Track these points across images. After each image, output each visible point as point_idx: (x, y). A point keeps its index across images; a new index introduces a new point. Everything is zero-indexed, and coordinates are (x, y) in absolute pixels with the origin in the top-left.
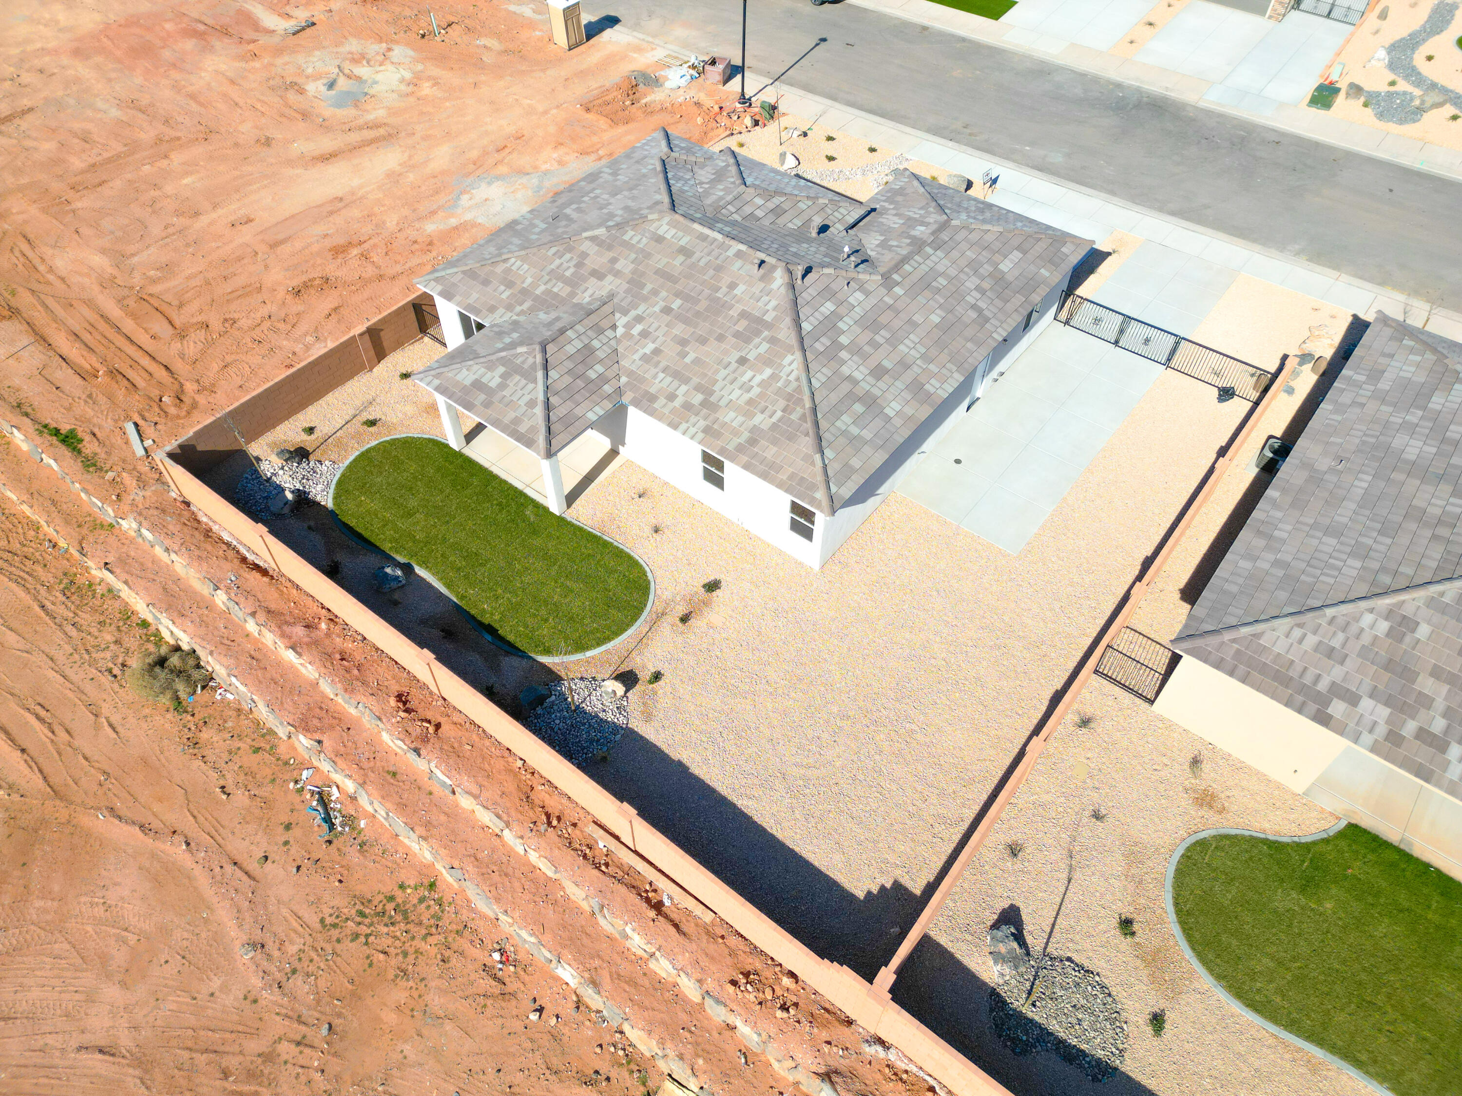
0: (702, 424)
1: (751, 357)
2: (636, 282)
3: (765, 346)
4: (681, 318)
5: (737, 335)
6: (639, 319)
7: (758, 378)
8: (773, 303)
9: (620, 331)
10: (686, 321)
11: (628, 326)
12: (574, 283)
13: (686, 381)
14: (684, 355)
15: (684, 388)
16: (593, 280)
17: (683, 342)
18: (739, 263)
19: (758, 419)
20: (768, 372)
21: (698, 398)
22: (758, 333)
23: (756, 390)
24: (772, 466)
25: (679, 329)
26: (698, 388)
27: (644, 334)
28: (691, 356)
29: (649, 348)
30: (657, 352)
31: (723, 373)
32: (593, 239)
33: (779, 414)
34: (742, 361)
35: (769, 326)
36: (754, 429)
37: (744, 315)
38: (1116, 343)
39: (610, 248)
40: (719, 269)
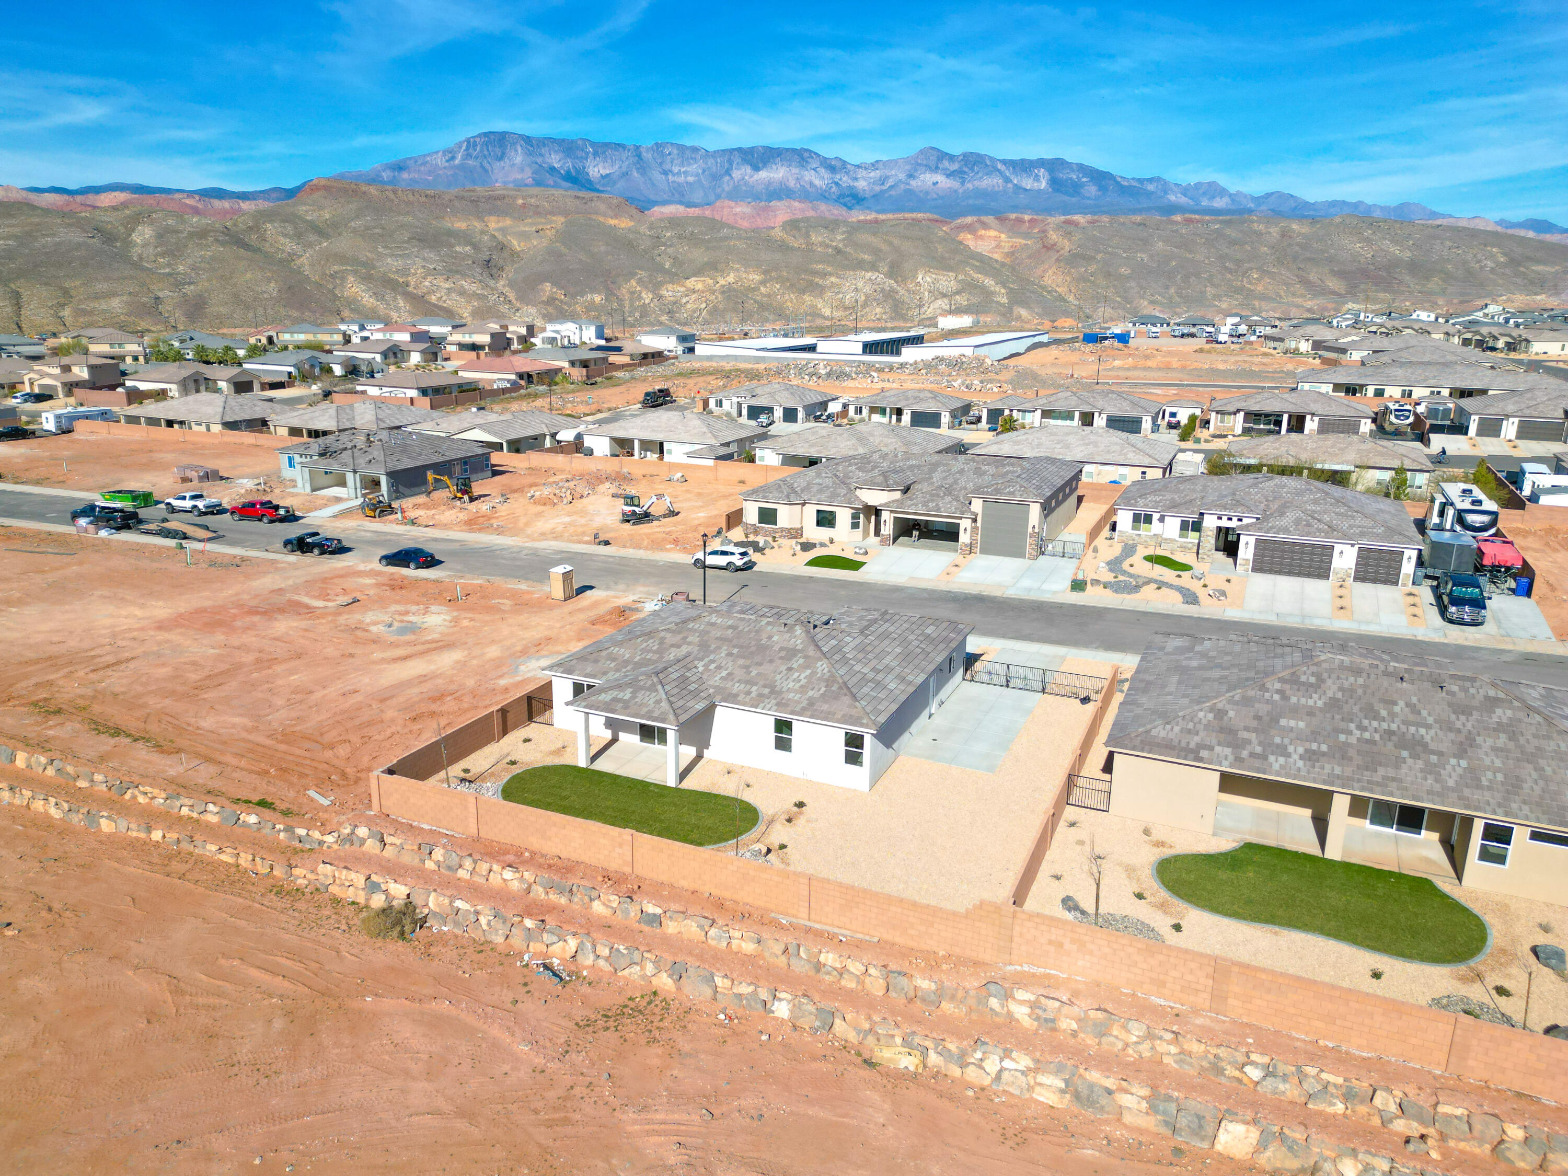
0: (774, 702)
1: (795, 666)
2: (704, 646)
3: (801, 661)
4: (739, 656)
5: (781, 658)
6: (712, 661)
7: (803, 676)
8: (799, 641)
9: (701, 669)
10: (744, 657)
11: (706, 666)
12: (661, 651)
13: (756, 684)
14: (749, 673)
15: (754, 688)
16: (673, 649)
17: (747, 667)
18: (769, 628)
19: (810, 693)
20: (808, 672)
21: (766, 691)
22: (795, 655)
23: (803, 682)
24: (829, 713)
25: (741, 662)
26: (764, 686)
27: (719, 668)
28: (753, 674)
29: (724, 673)
30: (729, 674)
31: (778, 677)
32: (667, 630)
33: (823, 689)
34: (790, 669)
35: (800, 651)
36: (810, 699)
37: (782, 649)
38: (1007, 686)
39: (680, 633)
40: (757, 632)
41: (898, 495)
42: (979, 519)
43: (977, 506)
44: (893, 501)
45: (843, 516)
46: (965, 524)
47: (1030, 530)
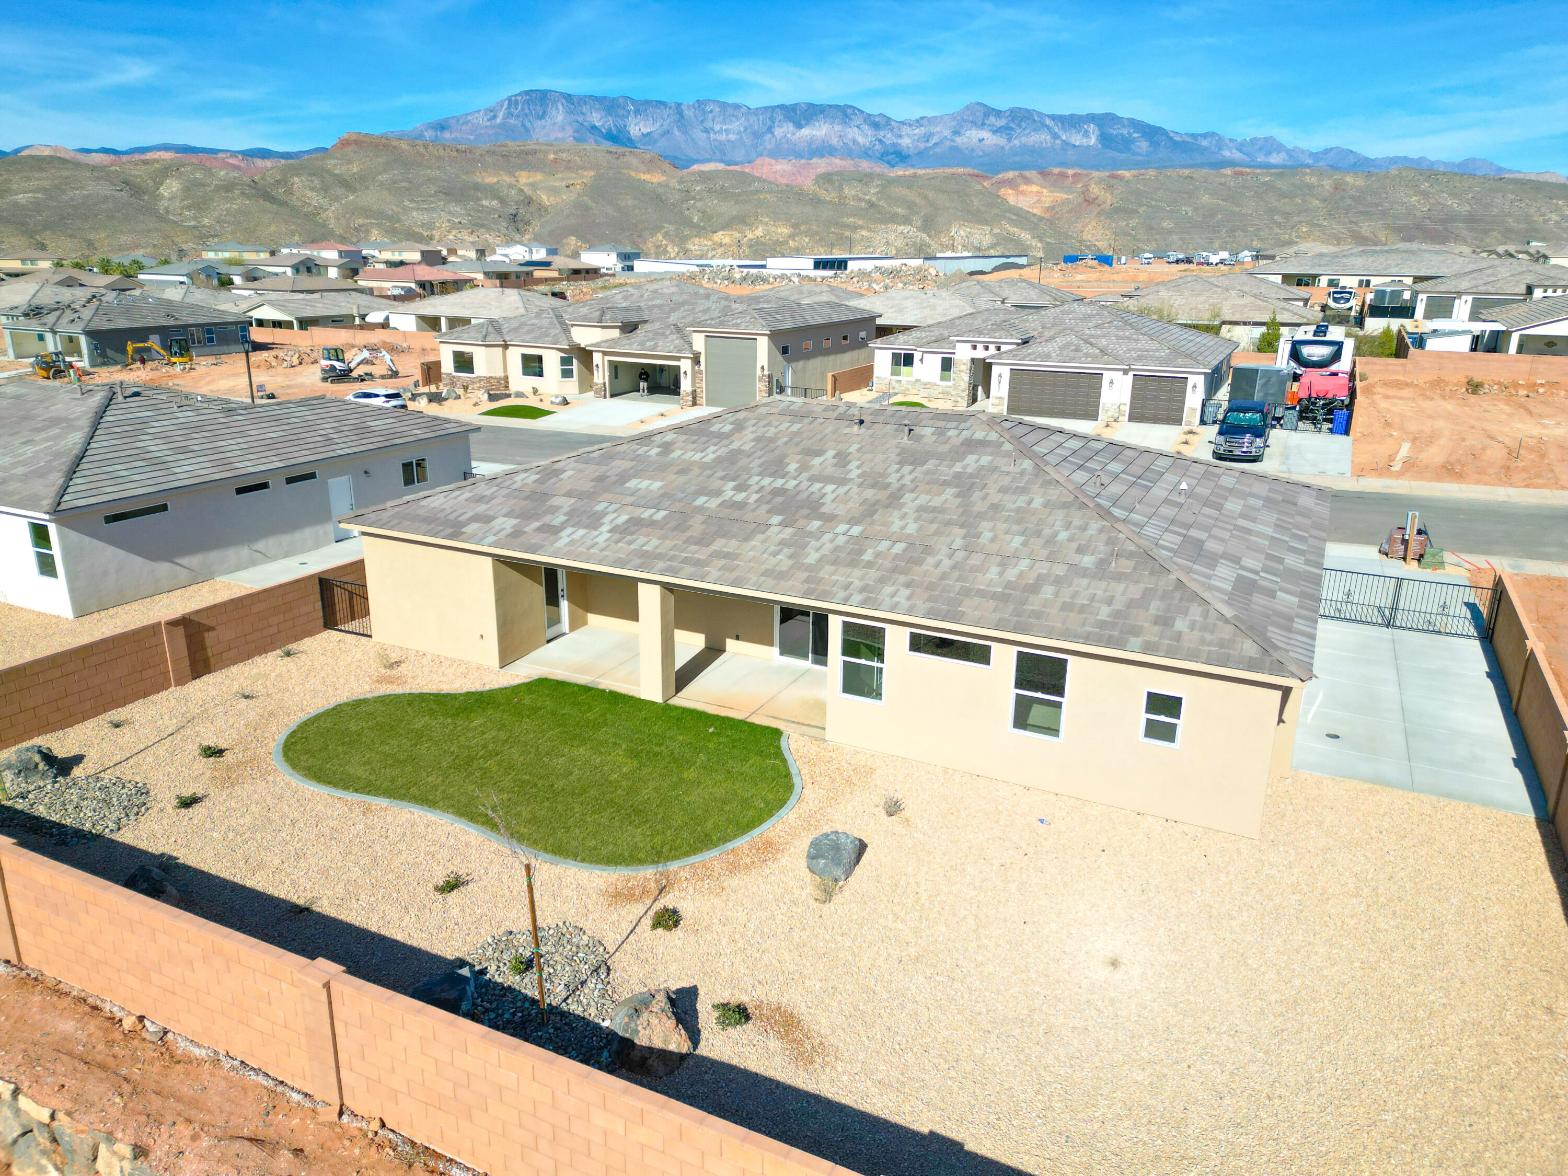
41: (616, 333)
42: (702, 359)
43: (699, 342)
44: (607, 341)
45: (552, 361)
46: (685, 365)
47: (759, 372)
